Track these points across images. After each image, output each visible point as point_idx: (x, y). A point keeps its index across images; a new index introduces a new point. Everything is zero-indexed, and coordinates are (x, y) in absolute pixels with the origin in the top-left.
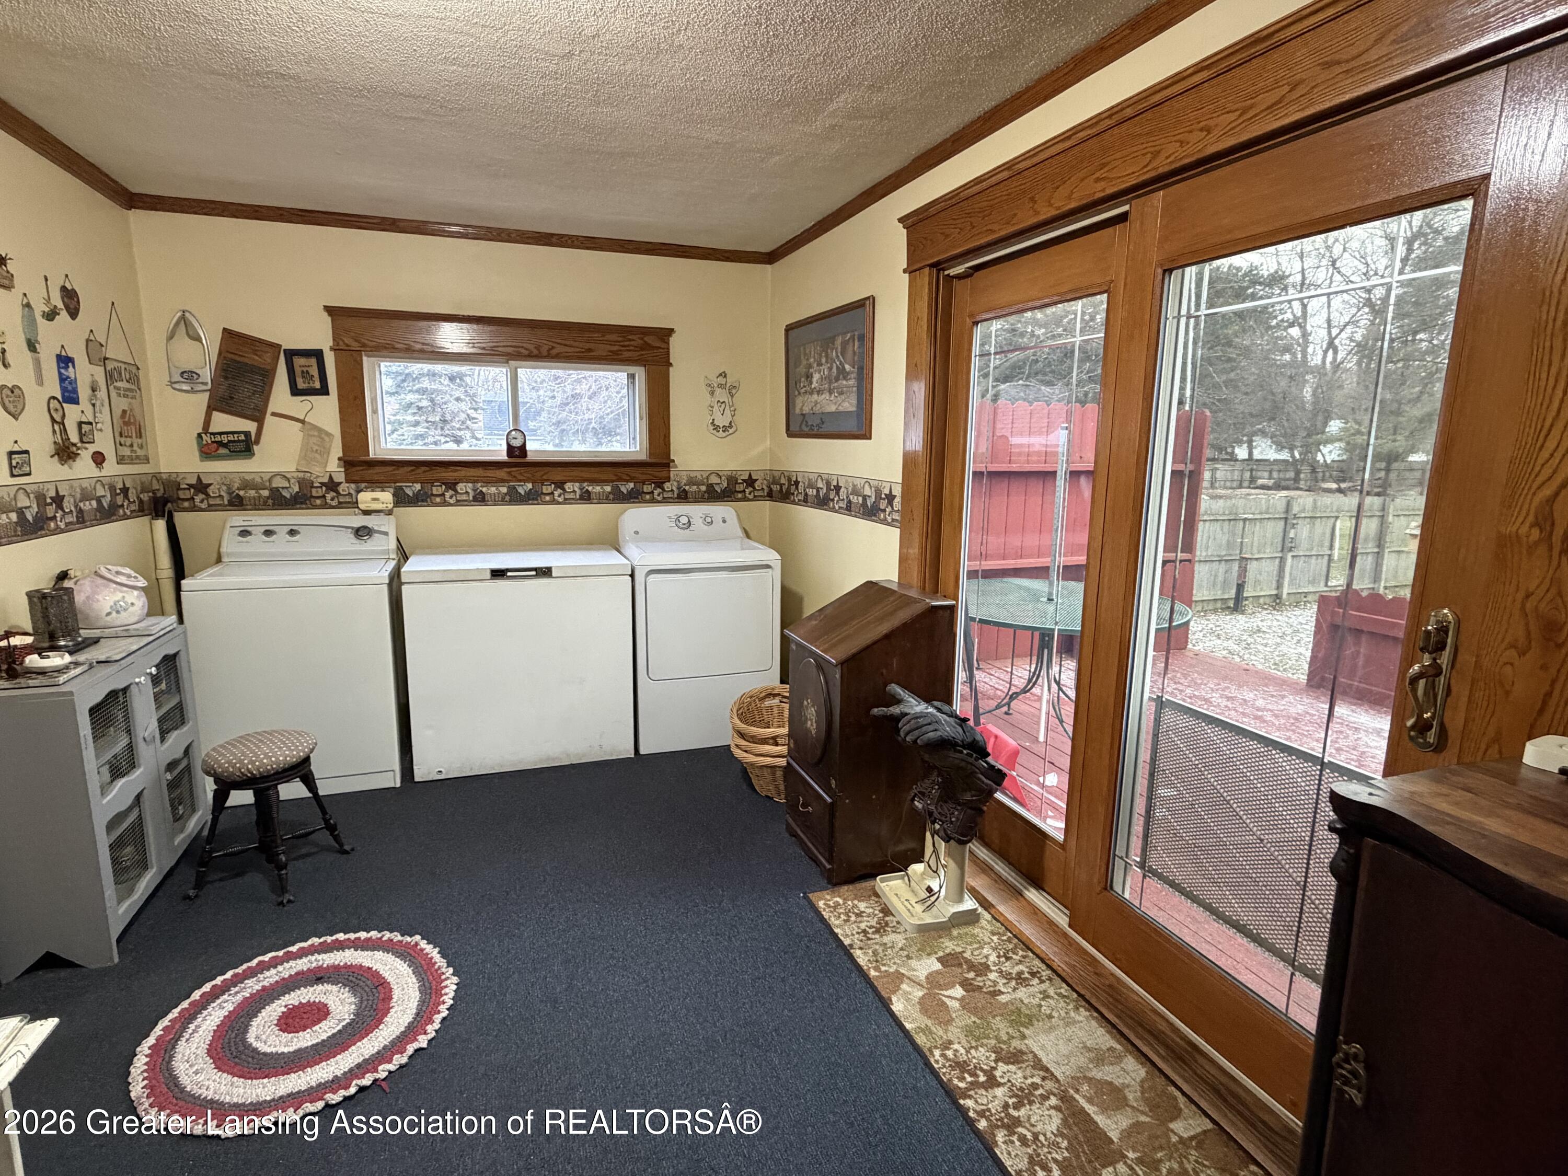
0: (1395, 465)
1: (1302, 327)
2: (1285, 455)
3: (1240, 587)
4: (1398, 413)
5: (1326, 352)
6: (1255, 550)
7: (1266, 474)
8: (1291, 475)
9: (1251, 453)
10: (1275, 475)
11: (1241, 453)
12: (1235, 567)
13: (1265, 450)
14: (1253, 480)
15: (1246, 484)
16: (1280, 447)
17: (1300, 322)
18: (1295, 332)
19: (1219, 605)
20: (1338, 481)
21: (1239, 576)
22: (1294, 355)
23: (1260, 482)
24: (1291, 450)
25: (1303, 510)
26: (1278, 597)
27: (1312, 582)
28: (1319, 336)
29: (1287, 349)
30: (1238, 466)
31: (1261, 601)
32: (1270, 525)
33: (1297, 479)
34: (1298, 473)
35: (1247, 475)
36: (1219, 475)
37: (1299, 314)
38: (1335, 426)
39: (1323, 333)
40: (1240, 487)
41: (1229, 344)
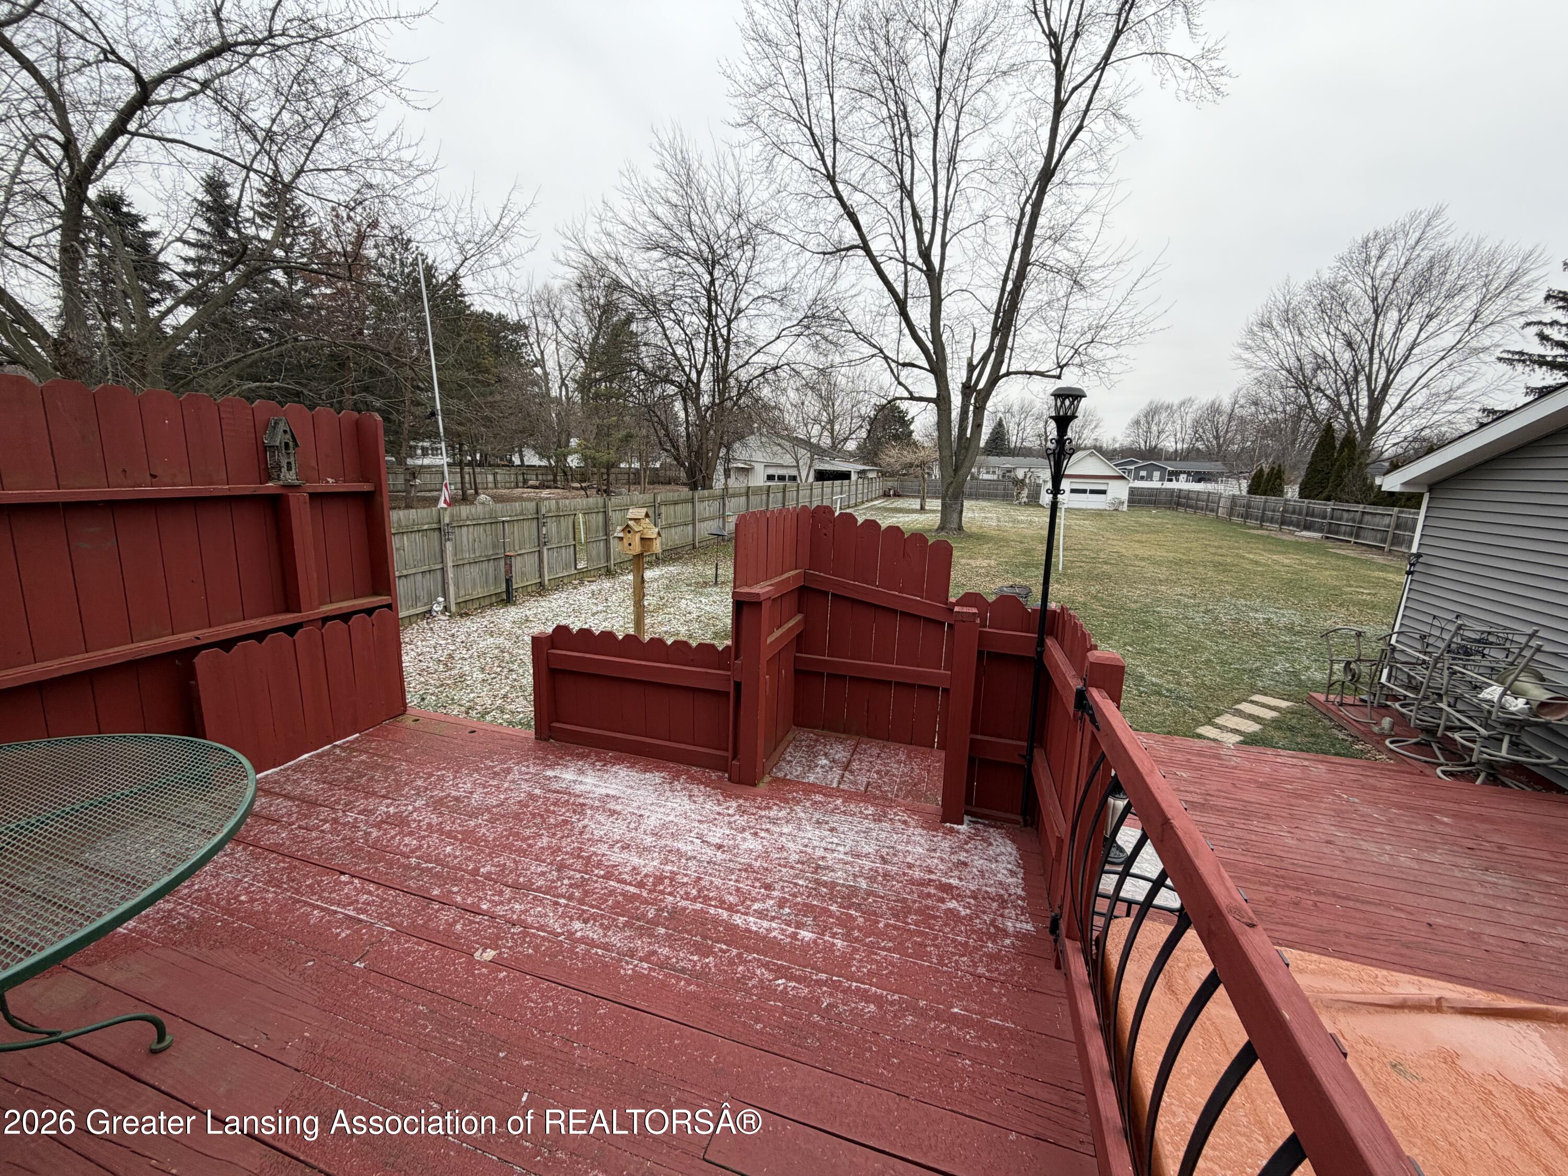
0: (613, 470)
1: (543, 368)
2: (544, 463)
3: (508, 582)
4: (609, 435)
5: (560, 388)
6: (517, 548)
7: (534, 477)
8: (551, 477)
9: (522, 461)
10: (540, 477)
11: (516, 460)
12: (502, 562)
13: (532, 459)
14: (525, 481)
15: (520, 484)
16: (542, 456)
17: (541, 363)
18: (538, 370)
19: (494, 599)
20: (581, 481)
21: (506, 572)
22: (540, 388)
23: (531, 483)
24: (549, 459)
25: (550, 511)
26: (541, 584)
27: (566, 567)
28: (554, 375)
29: (534, 383)
30: (513, 470)
31: (530, 589)
32: (526, 524)
33: (555, 481)
34: (555, 476)
35: (521, 478)
36: (499, 477)
37: (539, 357)
38: (574, 442)
39: (557, 373)
40: (517, 487)
41: (487, 371)
